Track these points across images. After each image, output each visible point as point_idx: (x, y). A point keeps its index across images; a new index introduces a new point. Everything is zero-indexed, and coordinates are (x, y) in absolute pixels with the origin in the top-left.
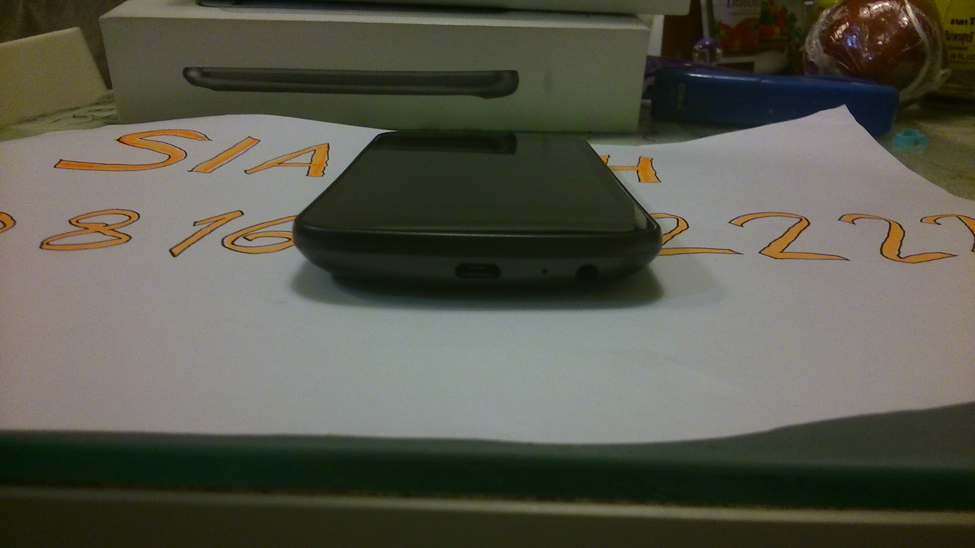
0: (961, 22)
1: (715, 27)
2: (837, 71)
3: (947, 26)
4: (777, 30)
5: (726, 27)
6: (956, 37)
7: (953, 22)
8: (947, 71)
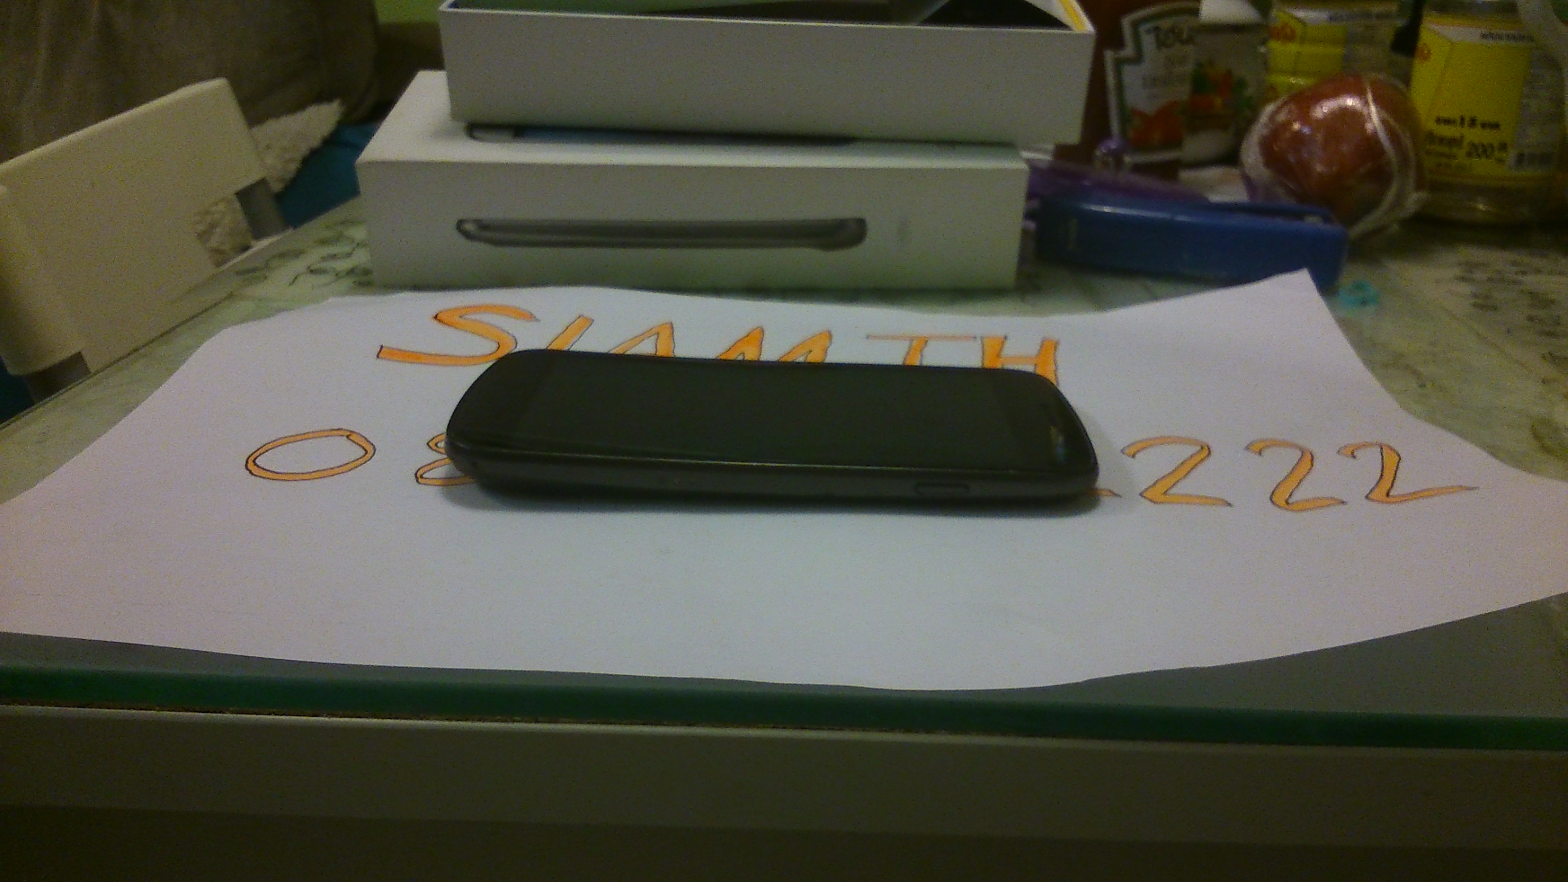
0: (1448, 122)
1: (1126, 115)
2: (1280, 191)
3: (1430, 125)
4: (1218, 101)
5: (1141, 114)
6: (1442, 140)
7: (1439, 121)
8: (1423, 195)
